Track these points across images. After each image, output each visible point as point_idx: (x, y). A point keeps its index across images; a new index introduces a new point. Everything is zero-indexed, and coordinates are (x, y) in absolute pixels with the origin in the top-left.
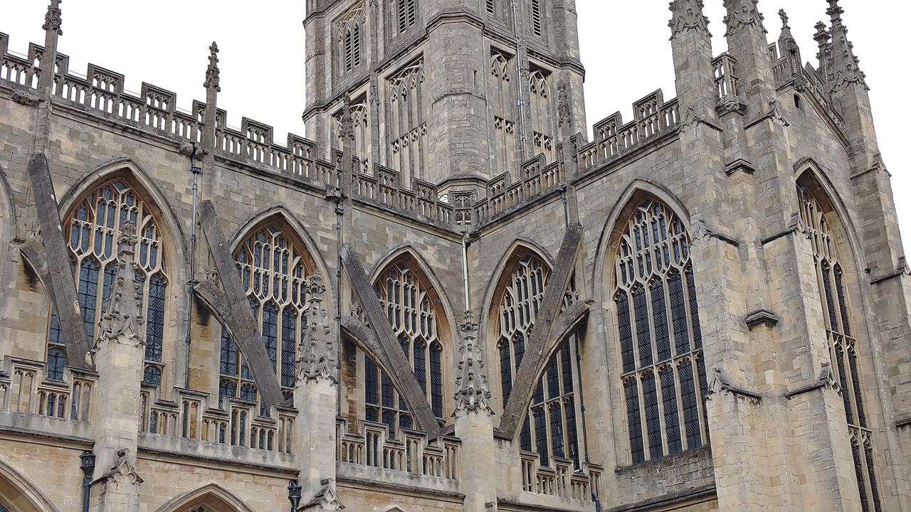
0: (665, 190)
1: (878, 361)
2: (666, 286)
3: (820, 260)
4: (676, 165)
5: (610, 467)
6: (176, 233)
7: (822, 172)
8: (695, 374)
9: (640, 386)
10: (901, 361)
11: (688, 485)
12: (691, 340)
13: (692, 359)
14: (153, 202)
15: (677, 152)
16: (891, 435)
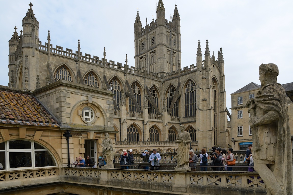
0: (193, 79)
1: (219, 104)
2: (192, 93)
3: (214, 90)
4: (195, 76)
5: (182, 117)
6: (123, 85)
7: (216, 77)
8: (195, 106)
9: (187, 107)
10: (222, 104)
11: (192, 120)
12: (195, 101)
13: (195, 104)
14: (119, 80)
15: (196, 74)
16: (219, 113)
